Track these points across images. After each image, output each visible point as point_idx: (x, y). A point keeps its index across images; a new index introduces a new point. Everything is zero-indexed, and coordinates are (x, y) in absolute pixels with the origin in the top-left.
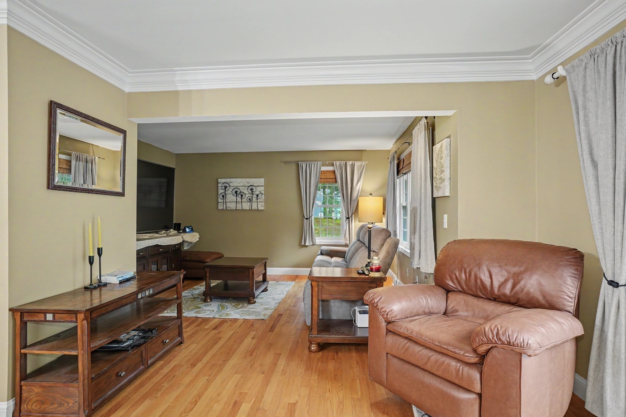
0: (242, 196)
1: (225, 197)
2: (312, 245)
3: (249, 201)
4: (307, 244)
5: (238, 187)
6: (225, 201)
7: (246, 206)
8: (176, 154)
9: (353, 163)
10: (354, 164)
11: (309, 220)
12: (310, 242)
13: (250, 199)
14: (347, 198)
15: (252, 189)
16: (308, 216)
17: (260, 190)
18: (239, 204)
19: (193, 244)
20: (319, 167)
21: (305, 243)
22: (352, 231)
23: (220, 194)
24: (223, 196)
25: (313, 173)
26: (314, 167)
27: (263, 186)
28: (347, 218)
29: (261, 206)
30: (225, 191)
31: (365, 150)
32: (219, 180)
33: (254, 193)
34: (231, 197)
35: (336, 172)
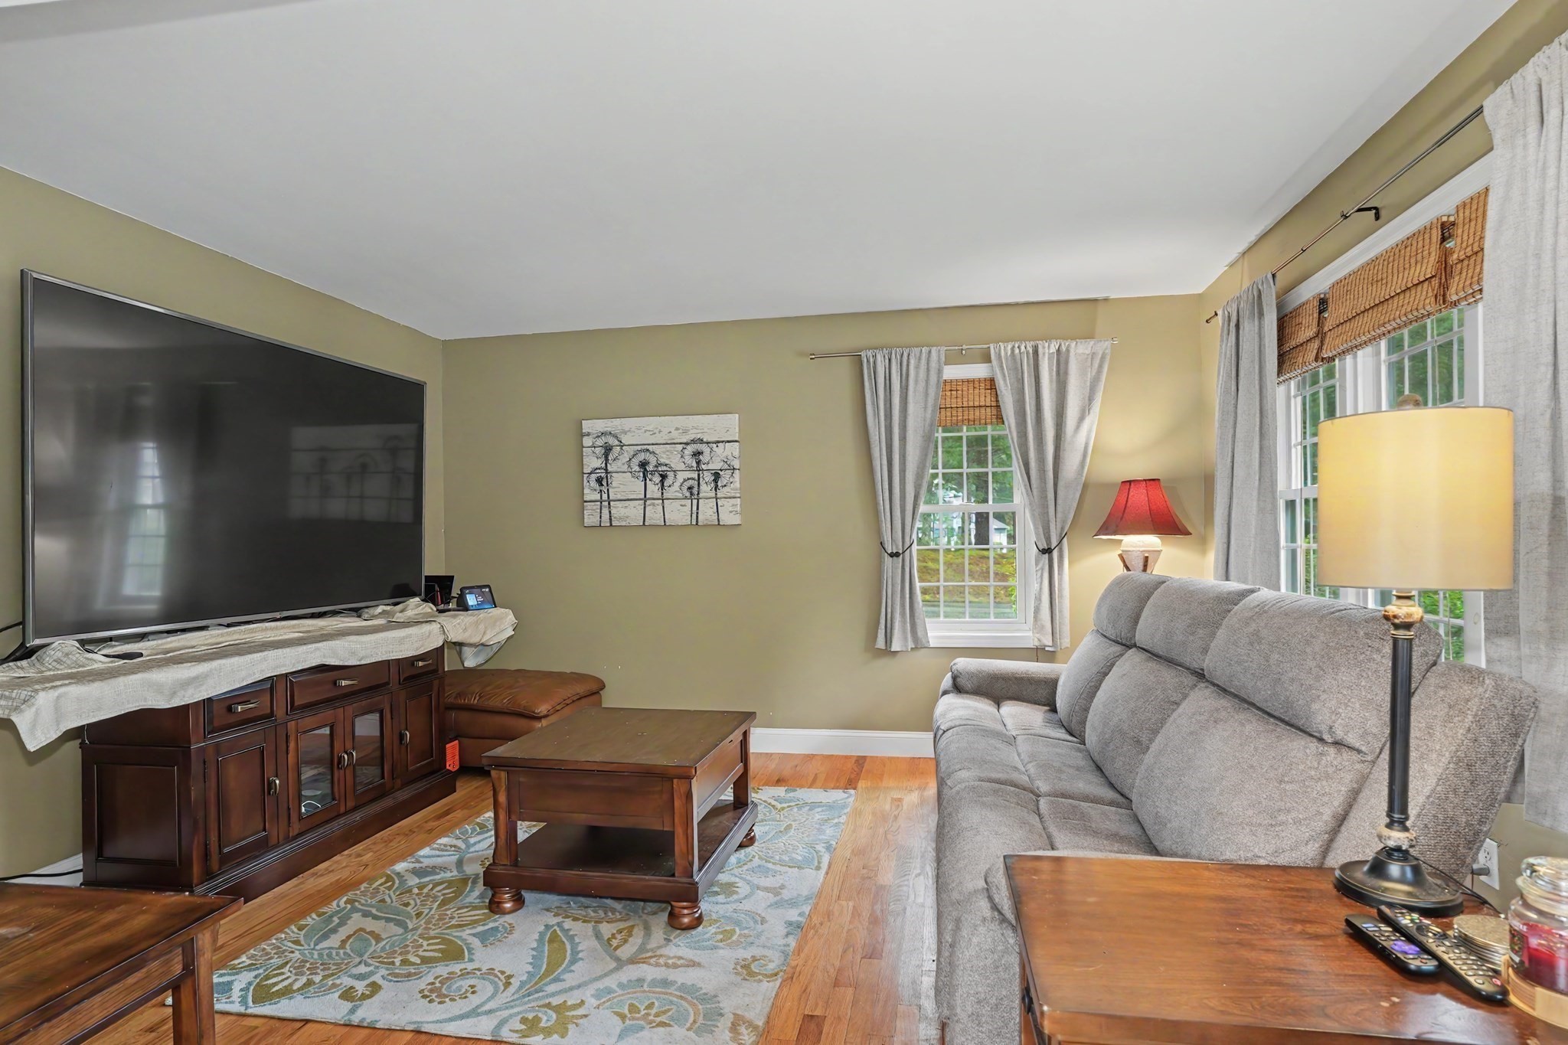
0: (664, 477)
1: (604, 483)
2: (912, 649)
3: (688, 494)
4: (896, 646)
5: (645, 447)
6: (605, 497)
7: (678, 512)
8: (446, 343)
9: (1064, 348)
10: (1068, 351)
11: (903, 560)
12: (905, 639)
13: (690, 488)
14: (1041, 479)
15: (697, 454)
16: (897, 547)
17: (725, 454)
18: (653, 505)
19: (495, 649)
20: (934, 365)
21: (888, 640)
22: (1061, 596)
23: (590, 474)
24: (599, 481)
25: (915, 391)
26: (917, 367)
27: (736, 441)
28: (1044, 551)
29: (731, 512)
30: (607, 460)
31: (1106, 300)
32: (587, 426)
33: (704, 467)
34: (625, 483)
35: (1000, 383)
